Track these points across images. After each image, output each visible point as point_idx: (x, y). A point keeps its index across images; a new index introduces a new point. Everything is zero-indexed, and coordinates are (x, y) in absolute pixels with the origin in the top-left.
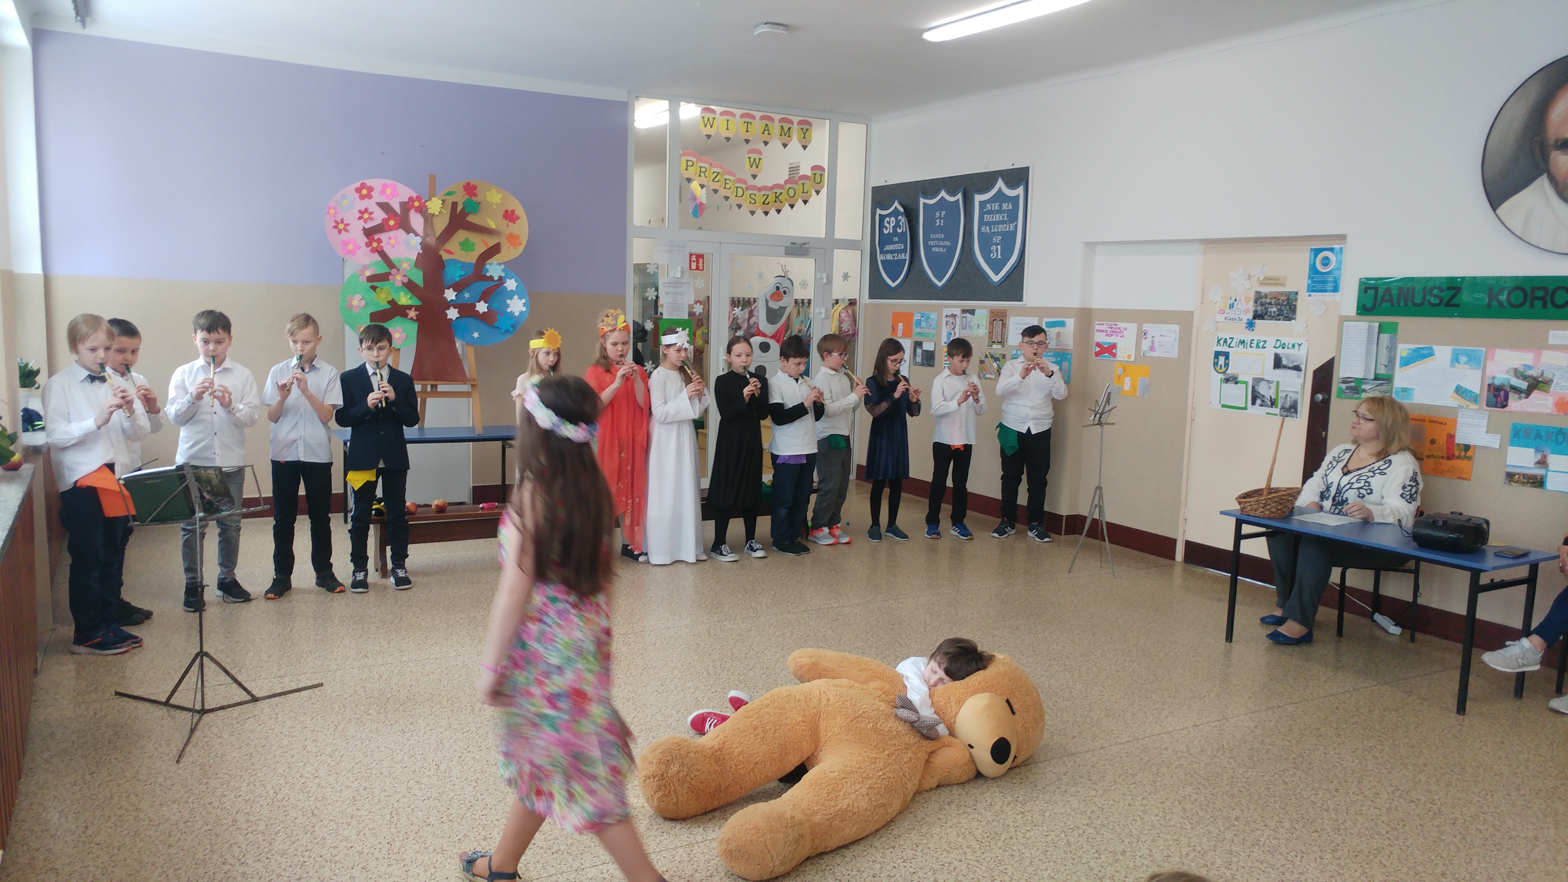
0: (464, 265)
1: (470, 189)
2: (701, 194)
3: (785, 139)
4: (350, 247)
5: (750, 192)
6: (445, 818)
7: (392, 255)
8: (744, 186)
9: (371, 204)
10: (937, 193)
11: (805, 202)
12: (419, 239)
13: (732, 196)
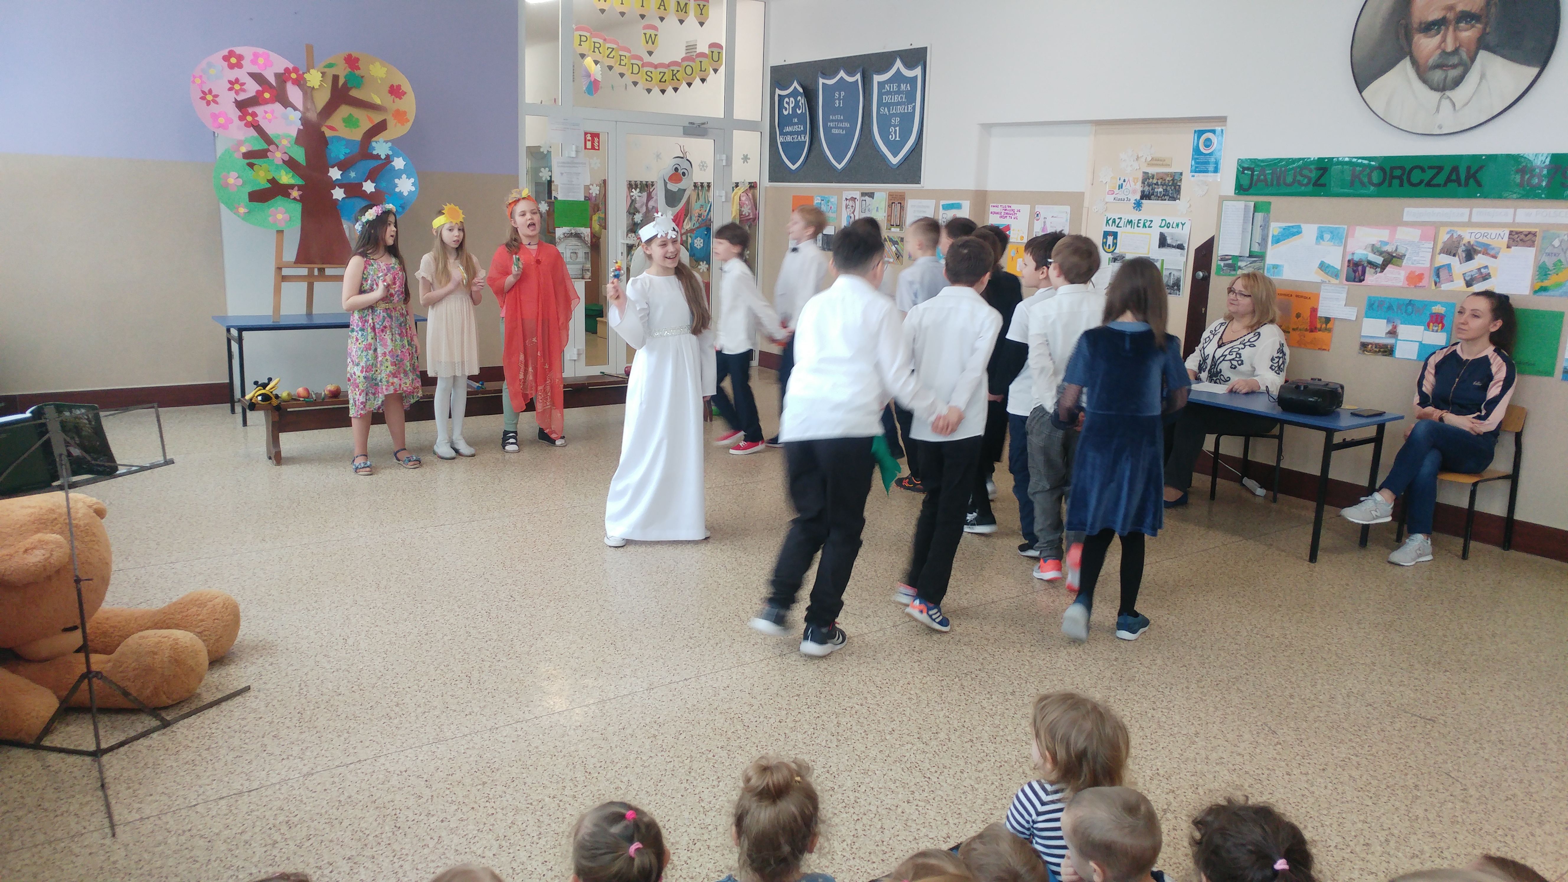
0: (349, 142)
1: (352, 62)
2: (596, 71)
3: (681, 15)
4: (221, 120)
5: (646, 69)
6: (356, 687)
7: (269, 130)
8: (640, 63)
9: (241, 74)
10: (836, 73)
11: (703, 81)
12: (298, 114)
13: (628, 73)
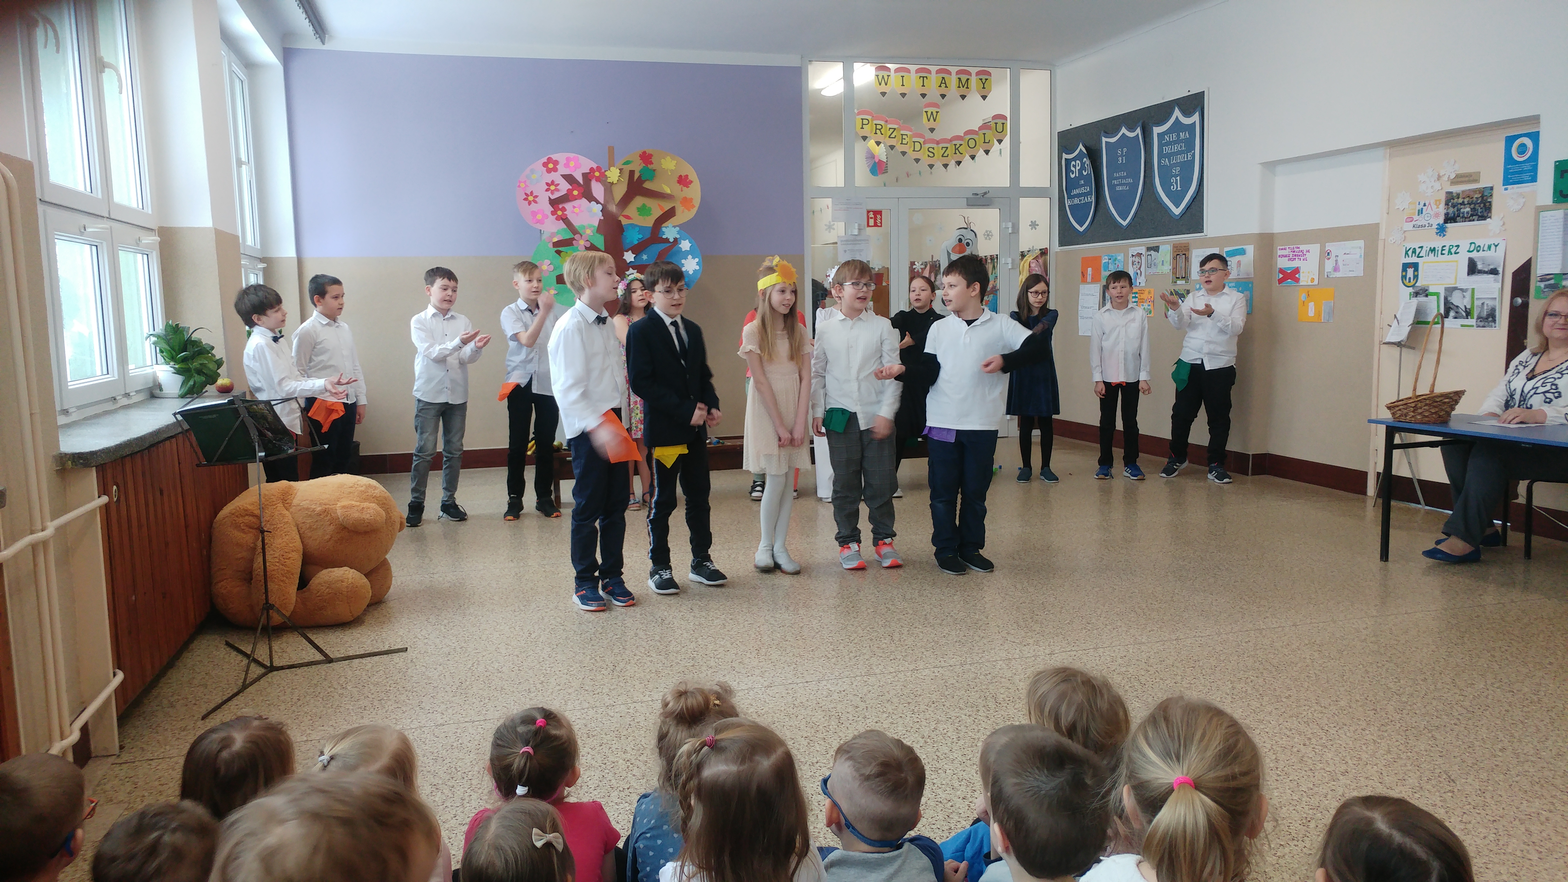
0: (642, 229)
1: (646, 158)
2: (880, 152)
3: (963, 91)
4: (539, 217)
5: (928, 146)
7: (576, 222)
8: (922, 140)
9: (556, 177)
10: (1118, 130)
11: (987, 152)
12: (600, 207)
13: (910, 151)
